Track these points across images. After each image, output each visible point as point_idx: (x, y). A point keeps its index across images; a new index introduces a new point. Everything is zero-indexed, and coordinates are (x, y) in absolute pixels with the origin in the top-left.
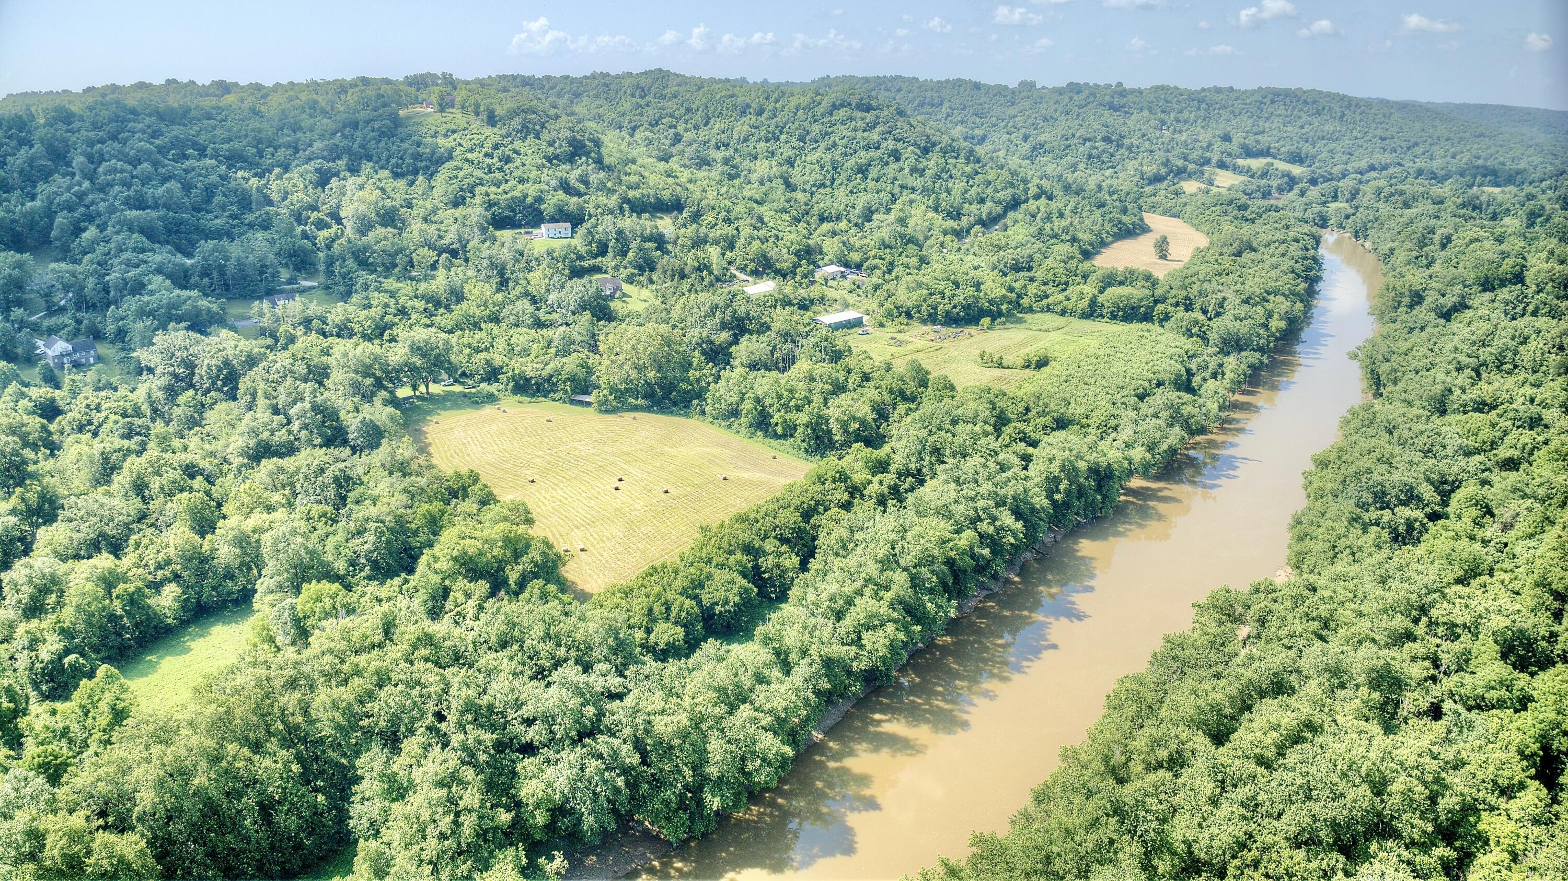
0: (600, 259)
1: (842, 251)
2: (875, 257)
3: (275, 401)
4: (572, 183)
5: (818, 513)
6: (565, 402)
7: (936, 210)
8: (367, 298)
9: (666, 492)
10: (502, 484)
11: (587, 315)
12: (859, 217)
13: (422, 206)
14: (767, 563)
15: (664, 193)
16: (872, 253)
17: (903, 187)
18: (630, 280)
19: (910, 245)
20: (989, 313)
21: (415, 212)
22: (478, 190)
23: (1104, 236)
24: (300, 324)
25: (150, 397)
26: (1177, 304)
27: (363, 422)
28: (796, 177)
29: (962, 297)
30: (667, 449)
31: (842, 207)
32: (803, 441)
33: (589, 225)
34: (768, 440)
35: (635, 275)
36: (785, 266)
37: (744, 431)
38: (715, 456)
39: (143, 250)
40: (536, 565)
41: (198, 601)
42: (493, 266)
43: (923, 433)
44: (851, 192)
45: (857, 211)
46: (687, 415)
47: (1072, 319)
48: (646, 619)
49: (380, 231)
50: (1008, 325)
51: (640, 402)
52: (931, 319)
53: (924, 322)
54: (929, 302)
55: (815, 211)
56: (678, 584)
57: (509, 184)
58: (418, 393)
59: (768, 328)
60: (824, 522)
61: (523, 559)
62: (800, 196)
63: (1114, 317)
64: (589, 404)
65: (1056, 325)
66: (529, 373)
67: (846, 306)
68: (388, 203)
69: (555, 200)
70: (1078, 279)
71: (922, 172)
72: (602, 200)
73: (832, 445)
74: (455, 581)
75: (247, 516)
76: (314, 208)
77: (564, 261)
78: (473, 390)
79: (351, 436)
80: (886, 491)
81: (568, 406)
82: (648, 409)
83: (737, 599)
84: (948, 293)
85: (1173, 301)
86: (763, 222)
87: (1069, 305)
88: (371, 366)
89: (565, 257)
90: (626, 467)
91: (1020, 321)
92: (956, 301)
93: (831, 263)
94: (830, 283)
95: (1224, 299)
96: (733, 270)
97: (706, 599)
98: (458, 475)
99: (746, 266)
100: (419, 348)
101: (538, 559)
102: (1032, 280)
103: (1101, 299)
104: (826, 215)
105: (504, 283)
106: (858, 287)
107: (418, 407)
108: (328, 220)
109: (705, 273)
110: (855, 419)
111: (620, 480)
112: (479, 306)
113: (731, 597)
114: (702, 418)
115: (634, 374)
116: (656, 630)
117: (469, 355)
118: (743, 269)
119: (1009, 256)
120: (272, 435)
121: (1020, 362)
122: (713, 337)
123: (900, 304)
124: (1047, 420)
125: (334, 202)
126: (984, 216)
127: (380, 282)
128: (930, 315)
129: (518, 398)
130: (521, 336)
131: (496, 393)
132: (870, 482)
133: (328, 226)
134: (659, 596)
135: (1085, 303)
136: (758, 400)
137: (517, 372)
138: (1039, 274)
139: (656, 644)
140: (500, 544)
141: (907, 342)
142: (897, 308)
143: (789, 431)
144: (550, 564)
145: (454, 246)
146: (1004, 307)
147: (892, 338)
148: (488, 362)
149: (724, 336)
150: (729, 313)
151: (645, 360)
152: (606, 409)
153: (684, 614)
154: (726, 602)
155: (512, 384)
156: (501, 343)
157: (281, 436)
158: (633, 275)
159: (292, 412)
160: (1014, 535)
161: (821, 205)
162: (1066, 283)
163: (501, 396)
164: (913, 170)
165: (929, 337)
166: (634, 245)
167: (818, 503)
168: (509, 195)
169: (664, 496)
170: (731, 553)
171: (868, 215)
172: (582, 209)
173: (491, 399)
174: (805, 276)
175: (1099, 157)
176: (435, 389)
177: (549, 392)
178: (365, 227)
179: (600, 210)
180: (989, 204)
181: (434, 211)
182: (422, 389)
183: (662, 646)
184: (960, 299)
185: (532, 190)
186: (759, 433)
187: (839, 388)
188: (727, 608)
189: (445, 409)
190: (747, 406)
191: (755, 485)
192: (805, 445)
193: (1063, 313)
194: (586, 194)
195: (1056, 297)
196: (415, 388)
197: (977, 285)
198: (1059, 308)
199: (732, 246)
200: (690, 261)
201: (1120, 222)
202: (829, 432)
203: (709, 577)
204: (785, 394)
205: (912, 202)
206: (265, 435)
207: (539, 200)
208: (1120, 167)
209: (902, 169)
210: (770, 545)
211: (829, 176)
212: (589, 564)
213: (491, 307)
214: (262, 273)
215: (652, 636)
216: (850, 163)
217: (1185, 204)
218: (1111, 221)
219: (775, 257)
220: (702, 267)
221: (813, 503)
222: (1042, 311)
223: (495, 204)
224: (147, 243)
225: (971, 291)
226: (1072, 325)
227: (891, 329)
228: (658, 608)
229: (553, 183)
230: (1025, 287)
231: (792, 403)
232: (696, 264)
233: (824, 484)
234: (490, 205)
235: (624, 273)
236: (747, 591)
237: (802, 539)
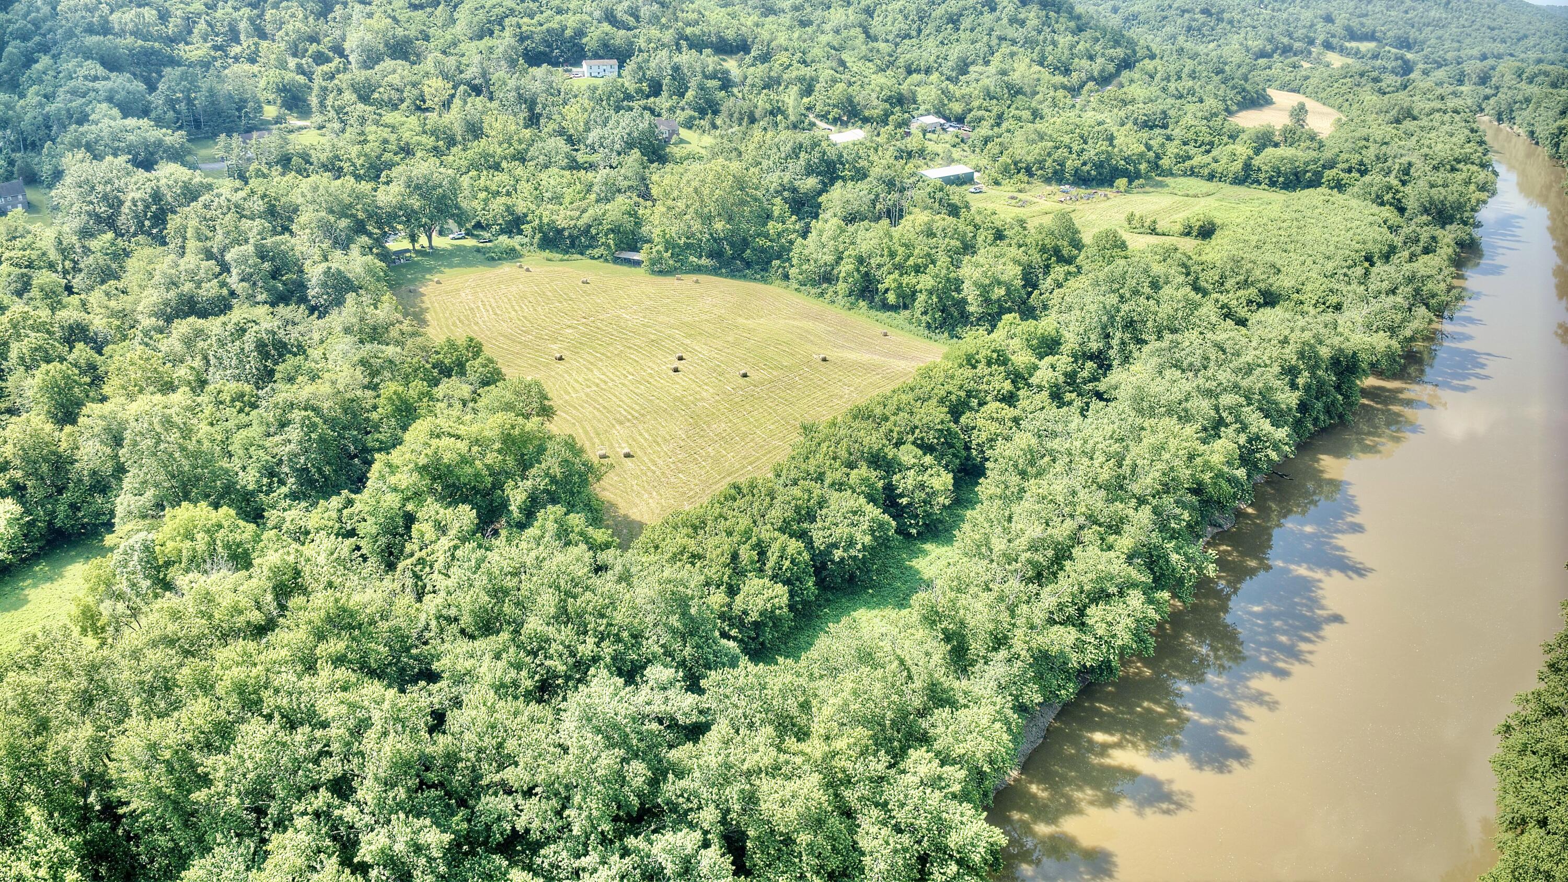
0: (652, 99)
1: (941, 101)
2: (979, 108)
3: (209, 244)
4: (619, 15)
5: (971, 409)
6: (606, 260)
7: (1041, 64)
8: (362, 133)
9: (745, 376)
10: (518, 361)
11: (636, 154)
12: (953, 70)
13: (440, 37)
14: (906, 482)
15: (728, 32)
16: (976, 104)
17: (1001, 39)
18: (689, 124)
19: (1020, 96)
20: (1124, 173)
21: (431, 46)
22: (507, 22)
23: (1229, 103)
24: (277, 163)
25: (60, 243)
26: (1350, 171)
27: (327, 272)
28: (876, 25)
29: (1093, 153)
30: (741, 320)
31: (933, 58)
32: (925, 313)
33: (640, 59)
34: (873, 313)
35: (694, 118)
36: (875, 113)
37: (840, 300)
38: (807, 331)
39: (96, 78)
40: (553, 480)
41: (50, 523)
42: (520, 98)
43: (1113, 299)
44: (942, 43)
45: (950, 63)
46: (764, 280)
47: (1221, 184)
48: (728, 572)
49: (388, 64)
50: (1147, 189)
51: (704, 261)
52: (1057, 177)
53: (1048, 181)
54: (1055, 156)
55: (901, 62)
56: (776, 514)
57: (545, 15)
58: (417, 247)
59: (865, 176)
60: (980, 422)
61: (533, 471)
62: (882, 46)
63: (1273, 183)
64: (637, 263)
65: (1204, 191)
66: (561, 223)
67: (951, 161)
68: (400, 32)
69: (598, 32)
70: (1225, 139)
71: (1022, 23)
72: (654, 32)
73: (964, 318)
74: (421, 503)
75: (131, 397)
76: (314, 39)
77: (608, 99)
78: (489, 245)
79: (311, 293)
80: (1061, 379)
81: (611, 266)
82: (715, 271)
83: (868, 539)
84: (1075, 147)
85: (1346, 166)
86: (845, 67)
87: (1219, 168)
88: (350, 206)
89: (611, 94)
90: (688, 341)
91: (1161, 185)
92: (1085, 157)
93: (928, 113)
94: (928, 136)
95: (1410, 164)
96: (811, 117)
97: (819, 538)
98: (452, 345)
99: (828, 113)
100: (418, 187)
101: (557, 471)
102: (1169, 138)
103: (1257, 162)
104: (914, 67)
105: (533, 120)
106: (962, 141)
107: (417, 263)
108: (331, 54)
109: (779, 117)
110: (999, 283)
111: (681, 359)
112: (500, 144)
113: (858, 536)
114: (785, 284)
115: (696, 226)
116: (745, 589)
117: (486, 201)
118: (824, 117)
119: (1140, 110)
120: (199, 286)
121: (1178, 227)
122: (797, 183)
123: (1018, 158)
124: (1252, 292)
125: (337, 33)
126: (1096, 74)
127: (380, 115)
128: (1055, 172)
129: (547, 254)
130: (552, 179)
131: (518, 247)
132: (1036, 368)
133: (328, 60)
134: (747, 534)
135: (1237, 166)
136: (861, 260)
137: (545, 220)
138: (1177, 132)
139: (745, 613)
140: (497, 446)
141: (1031, 203)
142: (1016, 164)
143: (906, 300)
144: (576, 478)
145: (477, 82)
146: (1143, 167)
147: (1013, 198)
148: (508, 209)
149: (812, 182)
150: (816, 154)
151: (712, 208)
152: (660, 270)
153: (787, 564)
154: (851, 543)
155: (538, 236)
156: (525, 188)
157: (210, 290)
158: (692, 118)
159: (228, 257)
160: (1276, 447)
161: (908, 56)
162: (1211, 144)
163: (525, 251)
164: (1013, 21)
165: (1057, 198)
166: (693, 83)
167: (969, 394)
168: (545, 27)
169: (742, 381)
170: (851, 466)
171: (963, 67)
172: (632, 43)
173: (512, 254)
174: (899, 125)
175: (1199, 30)
176: (440, 242)
177: (587, 247)
178: (371, 59)
179: (652, 45)
180: (1100, 60)
181: (455, 44)
182: (423, 240)
183: (754, 616)
184: (1090, 153)
185: (571, 22)
186: (862, 303)
187: (968, 248)
188: (853, 552)
189: (451, 266)
190: (846, 267)
191: (867, 368)
192: (927, 318)
193: (1211, 177)
194: (636, 28)
195: (1199, 159)
196: (413, 239)
197: (1111, 139)
198: (1206, 172)
199: (809, 91)
200: (761, 102)
201: (1244, 90)
202: (964, 301)
203: (822, 503)
204: (901, 250)
205: (1012, 55)
206: (187, 287)
207: (580, 33)
208: (1222, 40)
209: (999, 19)
210: (908, 454)
211: (915, 26)
212: (637, 477)
213: (516, 144)
214: (239, 109)
215: (739, 599)
216: (940, 11)
217: (1307, 78)
218: (1234, 87)
219: (863, 103)
220: (776, 111)
221: (963, 394)
222: (1185, 174)
223: (527, 38)
224: (100, 71)
225: (1103, 146)
226: (1224, 191)
227: (1008, 188)
228: (746, 554)
229: (597, 14)
230: (1163, 145)
231: (911, 262)
232: (769, 107)
233: (974, 367)
234: (522, 38)
235: (681, 116)
236: (881, 525)
237: (951, 446)
